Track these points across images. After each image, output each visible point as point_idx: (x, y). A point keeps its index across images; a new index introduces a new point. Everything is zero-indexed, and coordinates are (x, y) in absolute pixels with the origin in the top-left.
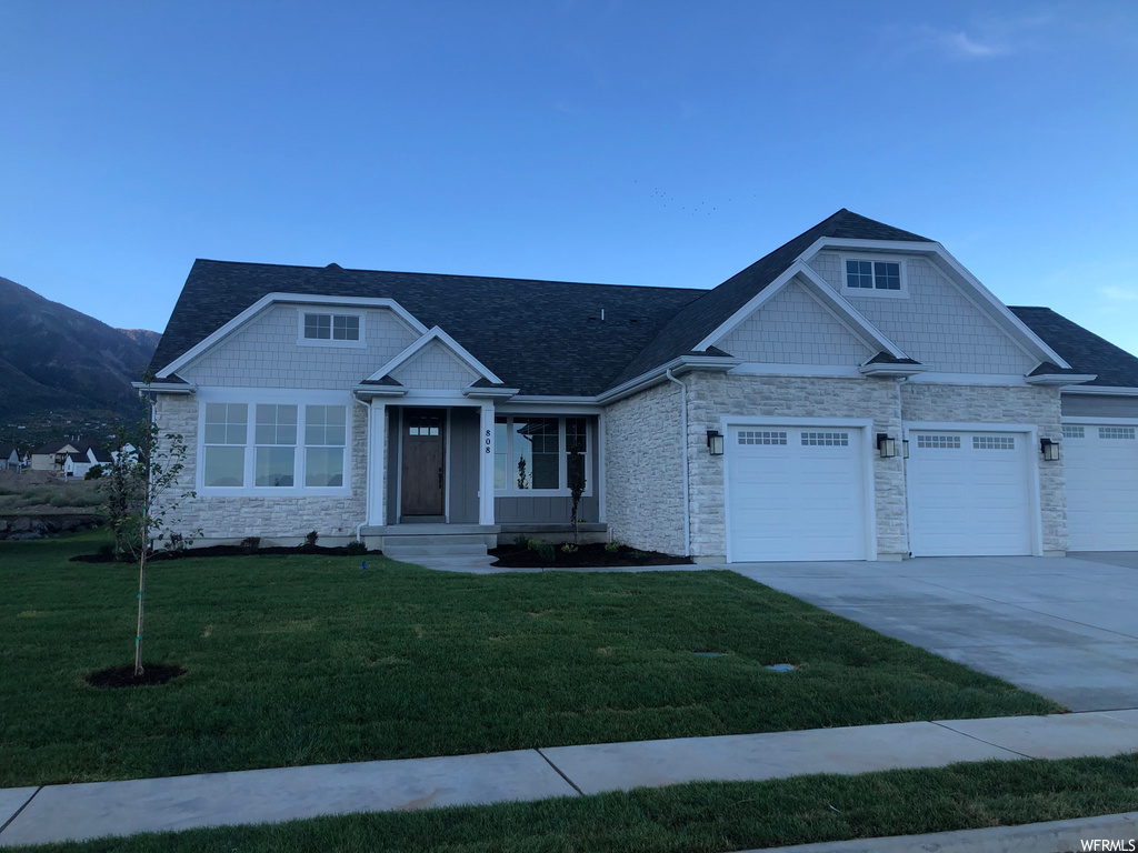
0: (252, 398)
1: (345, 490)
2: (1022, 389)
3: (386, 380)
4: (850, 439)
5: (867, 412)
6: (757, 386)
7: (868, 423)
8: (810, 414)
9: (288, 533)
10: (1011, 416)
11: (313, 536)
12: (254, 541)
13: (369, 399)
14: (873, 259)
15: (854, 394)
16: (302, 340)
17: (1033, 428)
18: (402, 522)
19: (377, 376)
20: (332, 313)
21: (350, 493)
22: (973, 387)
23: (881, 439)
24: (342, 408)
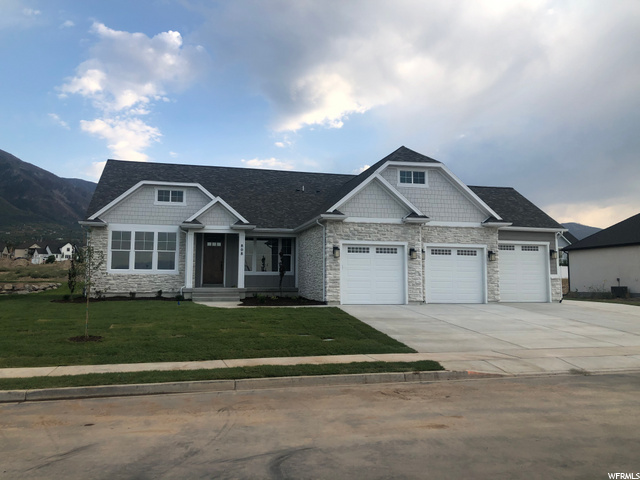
0: (133, 229)
1: (175, 272)
2: (480, 229)
3: (195, 221)
4: (398, 251)
5: (405, 239)
6: (356, 227)
7: (406, 244)
8: (379, 240)
9: (150, 290)
10: (474, 241)
11: (160, 292)
12: (133, 294)
13: (187, 230)
14: (412, 170)
15: (399, 232)
16: (157, 202)
17: (485, 246)
18: (203, 286)
19: (190, 220)
20: (171, 190)
21: (178, 273)
22: (457, 228)
23: (412, 251)
24: (175, 234)
